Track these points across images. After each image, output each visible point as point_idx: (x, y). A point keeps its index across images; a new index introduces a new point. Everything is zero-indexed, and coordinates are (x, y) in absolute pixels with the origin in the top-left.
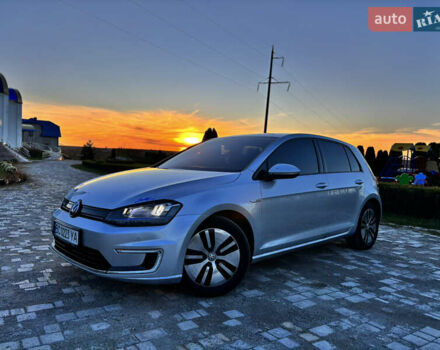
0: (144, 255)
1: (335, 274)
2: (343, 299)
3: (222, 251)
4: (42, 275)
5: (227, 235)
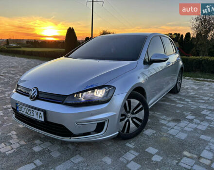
0: (96, 125)
2: (196, 128)
3: (135, 112)
4: (11, 138)
5: (137, 102)
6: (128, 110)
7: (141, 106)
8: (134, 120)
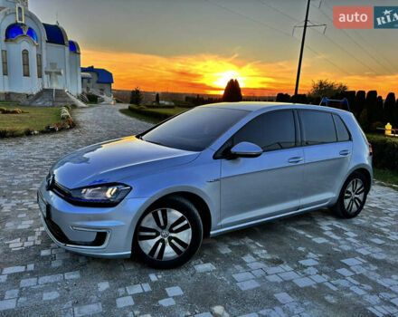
0: (96, 234)
1: (300, 249)
2: (291, 281)
3: (174, 229)
4: (34, 234)
5: (179, 215)
6: (162, 224)
7: (186, 222)
8: (173, 241)
